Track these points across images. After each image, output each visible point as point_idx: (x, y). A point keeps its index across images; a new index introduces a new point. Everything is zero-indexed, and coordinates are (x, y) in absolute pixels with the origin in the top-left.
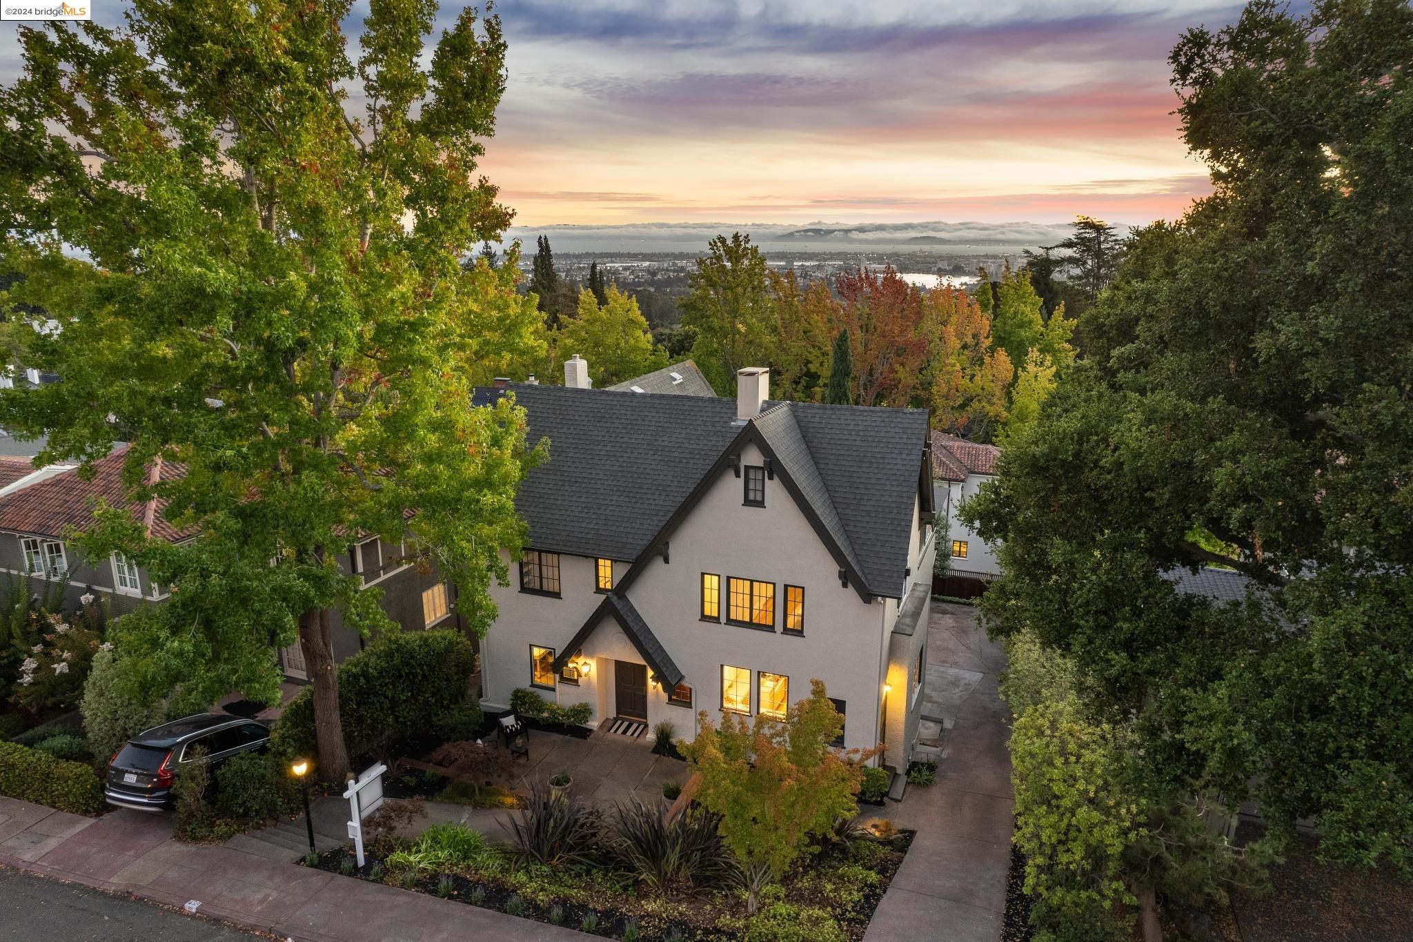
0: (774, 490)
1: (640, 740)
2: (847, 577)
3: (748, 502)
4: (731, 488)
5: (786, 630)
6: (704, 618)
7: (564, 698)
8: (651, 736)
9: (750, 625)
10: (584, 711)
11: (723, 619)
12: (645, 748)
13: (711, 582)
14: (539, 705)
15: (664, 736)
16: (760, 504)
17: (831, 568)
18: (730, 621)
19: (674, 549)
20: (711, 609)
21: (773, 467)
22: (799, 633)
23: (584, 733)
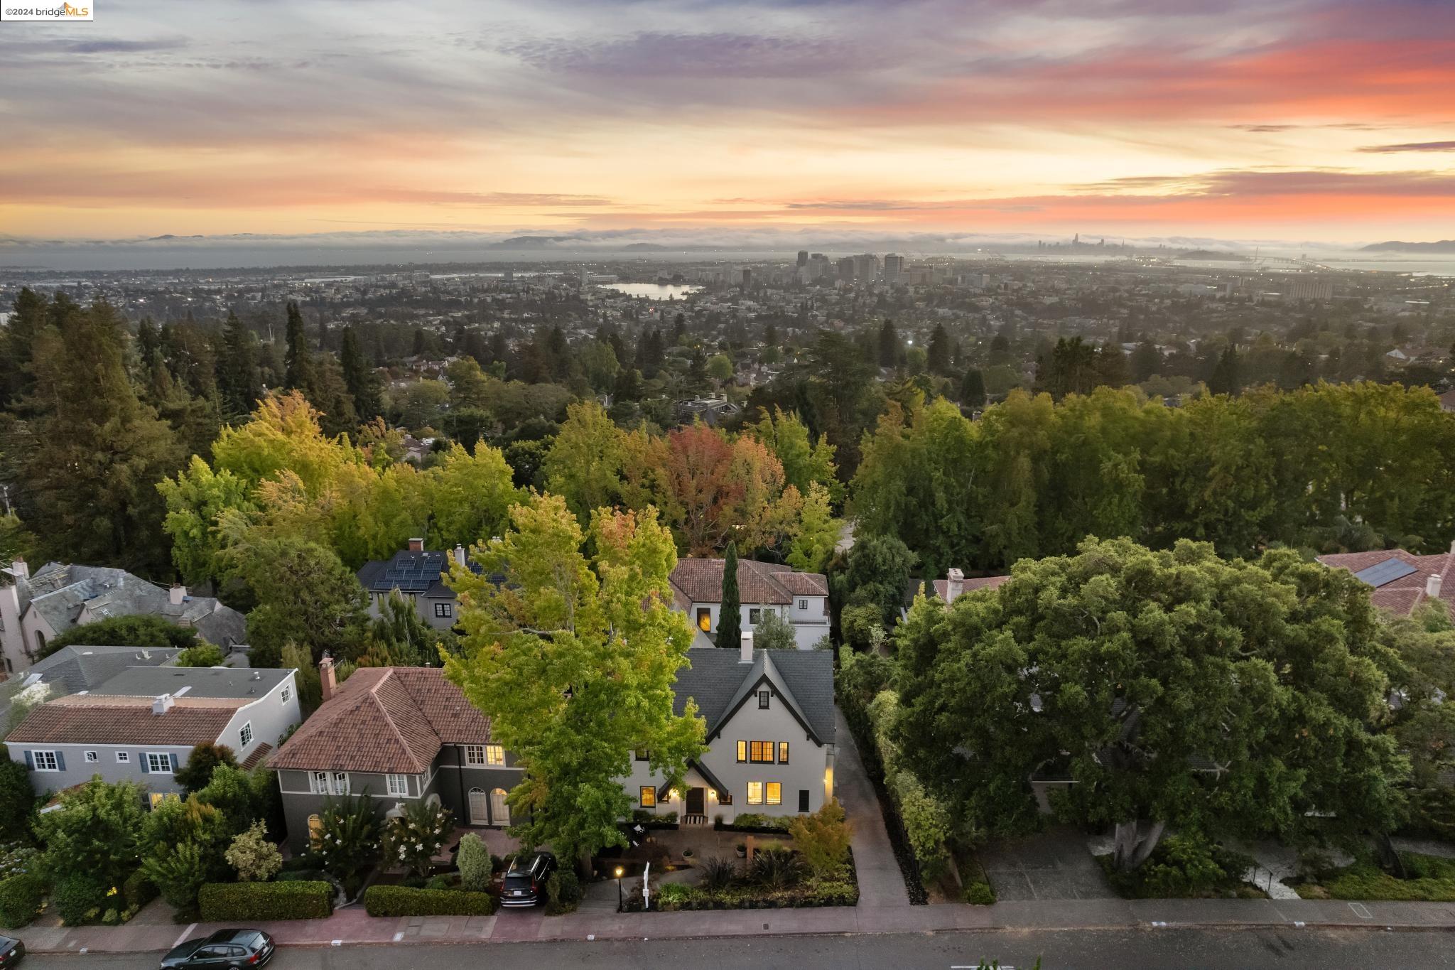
0: (774, 701)
1: (705, 825)
2: (810, 736)
3: (761, 707)
4: (754, 701)
5: (780, 763)
6: (739, 761)
7: (661, 810)
8: (711, 822)
9: (762, 762)
10: (673, 816)
11: (748, 761)
12: (708, 829)
13: (742, 745)
14: (649, 817)
15: (719, 821)
16: (767, 707)
17: (803, 734)
18: (752, 762)
19: (722, 732)
20: (742, 757)
21: (775, 692)
22: (787, 763)
23: (676, 827)
